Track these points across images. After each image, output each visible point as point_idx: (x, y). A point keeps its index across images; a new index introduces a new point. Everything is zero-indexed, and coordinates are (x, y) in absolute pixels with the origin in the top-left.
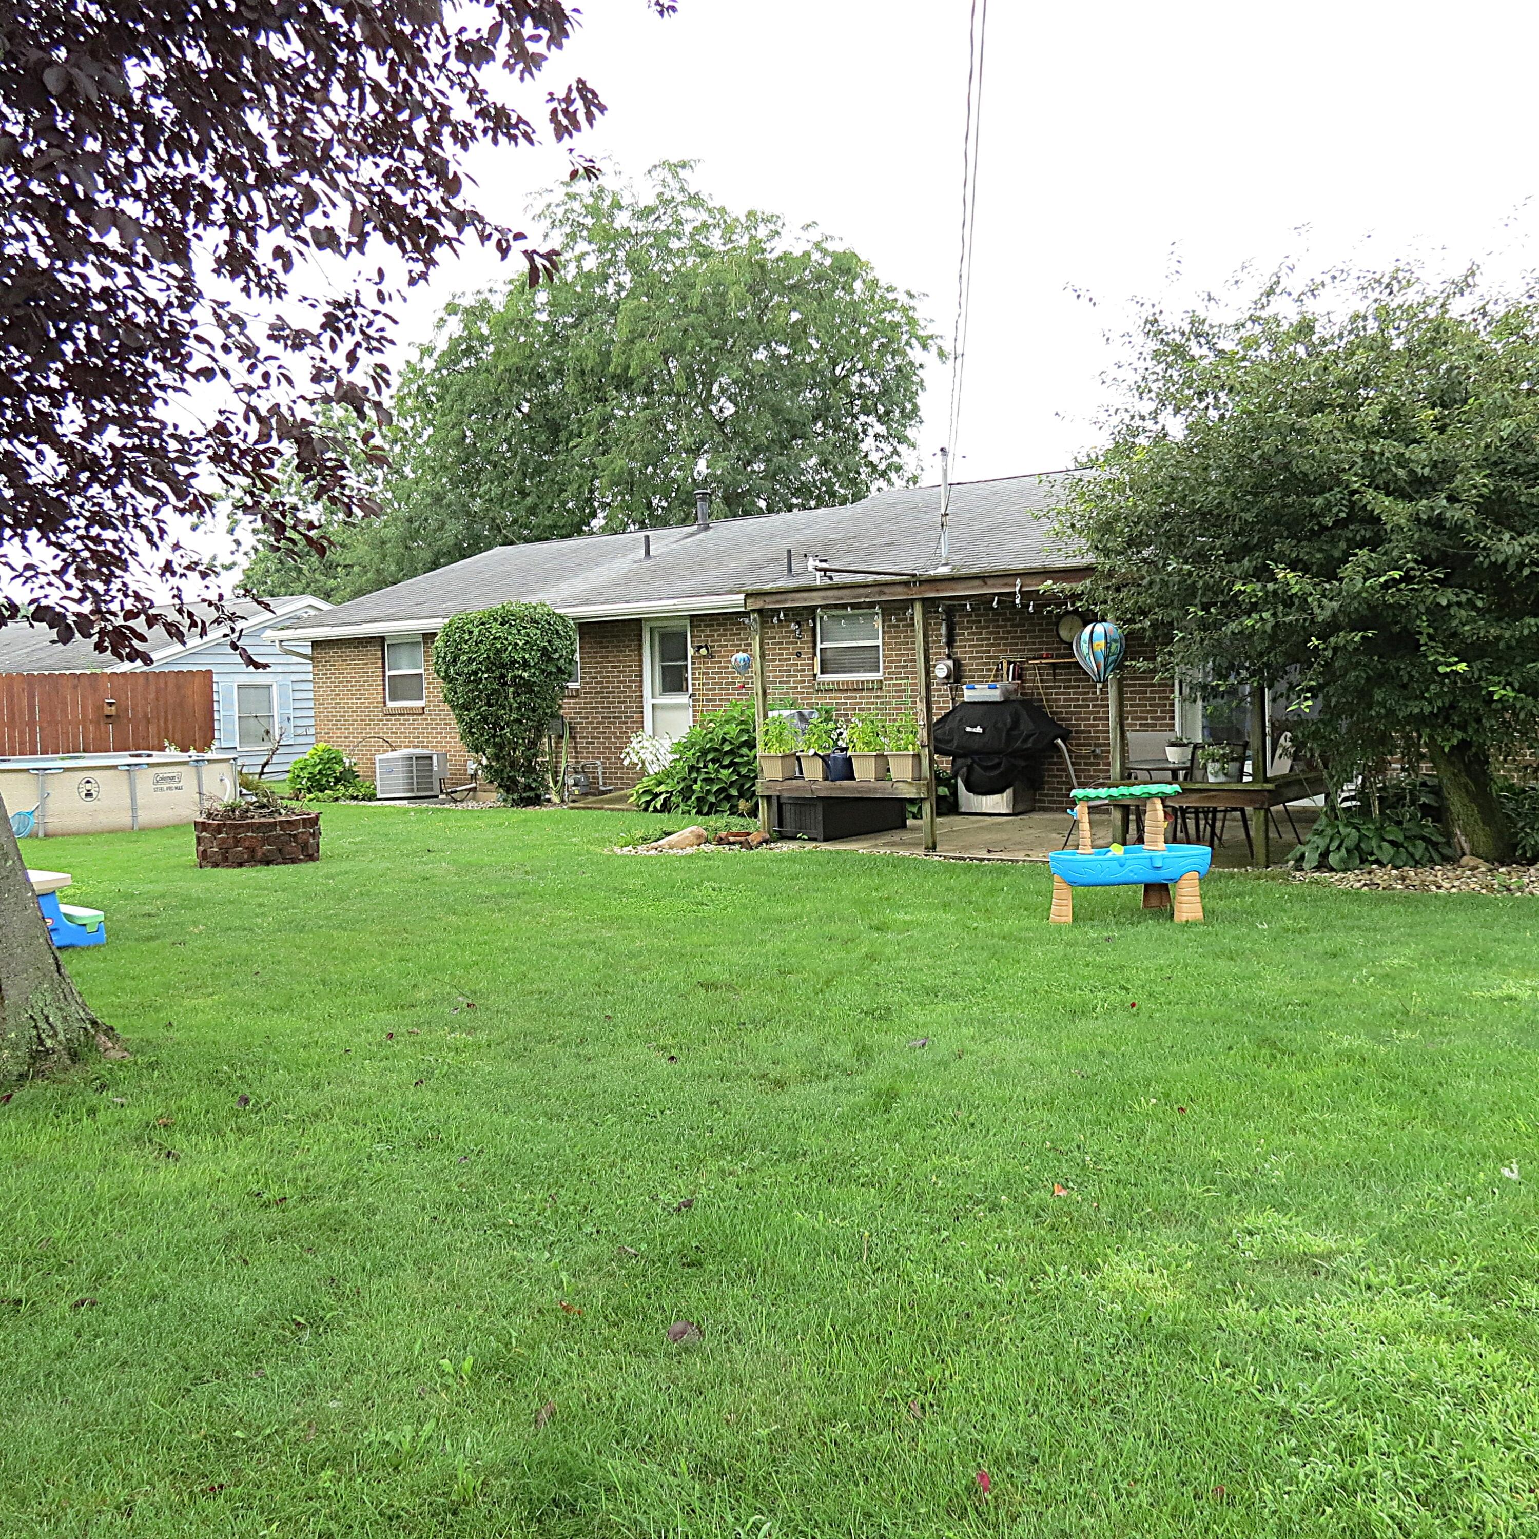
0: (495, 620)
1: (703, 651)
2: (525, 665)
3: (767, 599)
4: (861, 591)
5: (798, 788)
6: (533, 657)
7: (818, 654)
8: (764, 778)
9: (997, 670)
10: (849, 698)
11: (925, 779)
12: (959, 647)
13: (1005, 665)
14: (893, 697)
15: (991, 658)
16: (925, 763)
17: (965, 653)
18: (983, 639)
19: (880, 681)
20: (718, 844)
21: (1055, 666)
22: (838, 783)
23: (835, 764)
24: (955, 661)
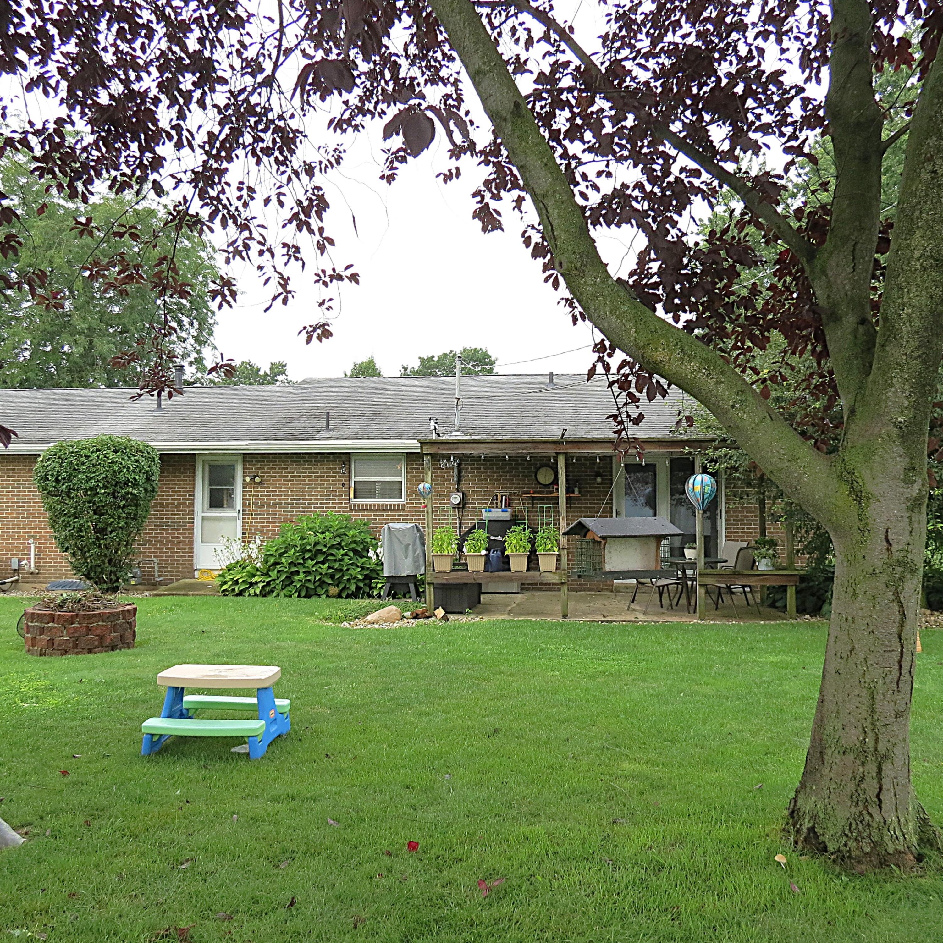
0: (109, 448)
1: (257, 480)
2: (135, 484)
3: (442, 446)
4: (520, 445)
5: (462, 577)
6: (141, 478)
7: (352, 485)
8: (434, 570)
9: (493, 500)
10: (377, 515)
11: (564, 570)
12: (464, 484)
13: (499, 497)
14: (413, 516)
15: (487, 492)
16: (564, 560)
17: (469, 488)
18: (482, 480)
19: (403, 505)
20: (414, 618)
21: (533, 498)
22: (496, 573)
23: (493, 561)
24: (463, 494)
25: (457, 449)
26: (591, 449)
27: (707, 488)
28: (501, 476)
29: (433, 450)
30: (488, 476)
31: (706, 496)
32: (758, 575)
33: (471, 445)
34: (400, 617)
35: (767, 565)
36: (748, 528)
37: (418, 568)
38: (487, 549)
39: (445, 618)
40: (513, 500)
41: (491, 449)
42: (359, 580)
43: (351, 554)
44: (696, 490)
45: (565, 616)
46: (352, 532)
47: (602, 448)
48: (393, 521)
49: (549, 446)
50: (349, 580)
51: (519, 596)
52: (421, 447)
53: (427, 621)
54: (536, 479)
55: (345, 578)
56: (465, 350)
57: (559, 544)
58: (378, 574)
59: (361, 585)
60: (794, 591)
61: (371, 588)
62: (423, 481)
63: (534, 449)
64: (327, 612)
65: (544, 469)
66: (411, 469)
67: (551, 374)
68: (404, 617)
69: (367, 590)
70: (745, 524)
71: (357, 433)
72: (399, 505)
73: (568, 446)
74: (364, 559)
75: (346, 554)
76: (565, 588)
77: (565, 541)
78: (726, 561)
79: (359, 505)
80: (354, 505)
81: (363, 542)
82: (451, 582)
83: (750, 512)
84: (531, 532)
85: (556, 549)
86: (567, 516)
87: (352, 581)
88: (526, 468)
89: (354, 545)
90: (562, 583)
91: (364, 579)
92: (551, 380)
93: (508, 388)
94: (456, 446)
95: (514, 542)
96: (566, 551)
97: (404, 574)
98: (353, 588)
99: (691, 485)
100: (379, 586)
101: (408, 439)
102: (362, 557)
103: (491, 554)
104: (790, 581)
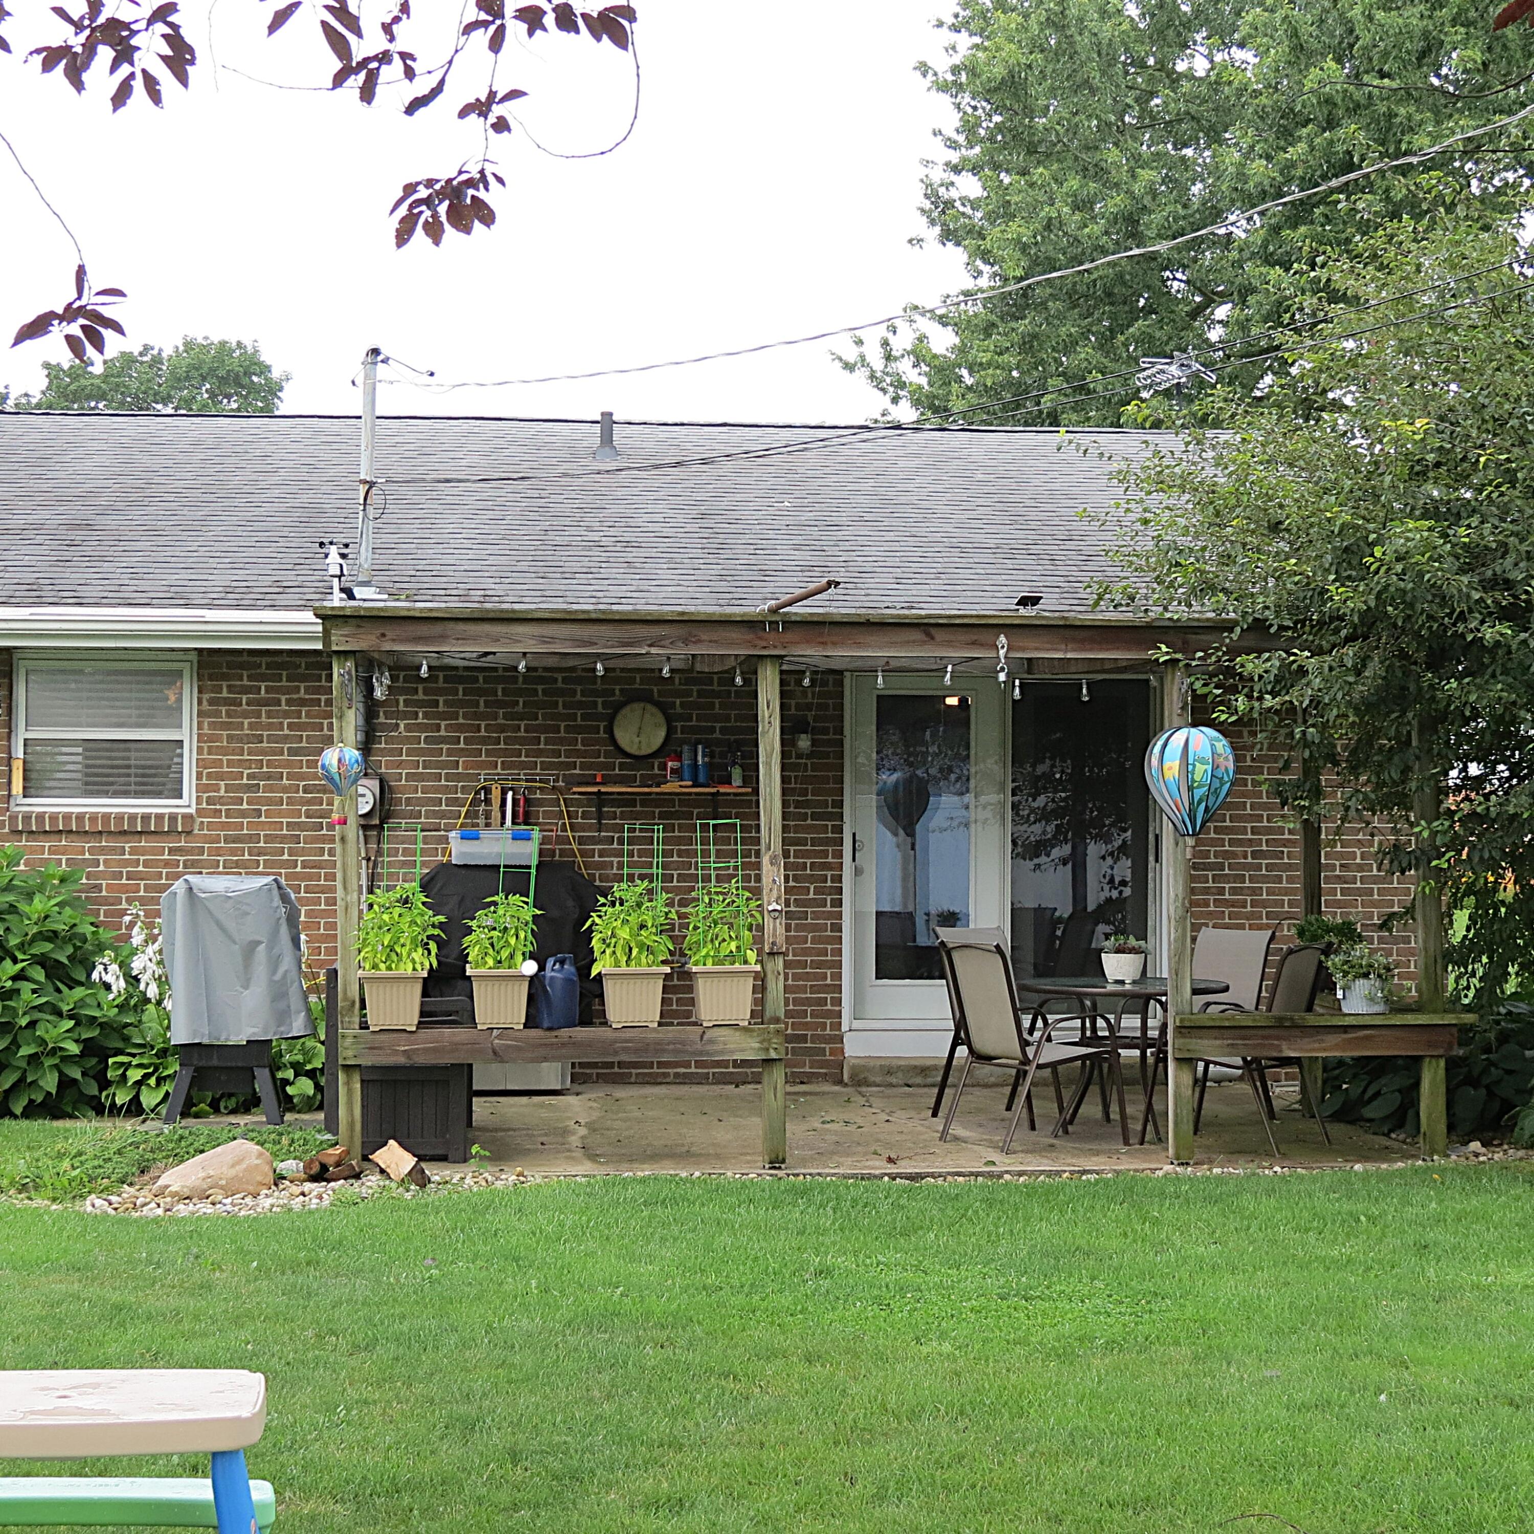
3: (396, 631)
4: (642, 631)
5: (454, 1047)
7: (19, 752)
8: (364, 1026)
9: (475, 802)
10: (102, 850)
11: (777, 1020)
12: (383, 753)
13: (496, 794)
14: (218, 852)
15: (458, 777)
16: (776, 989)
17: (400, 764)
18: (443, 740)
19: (188, 818)
20: (315, 1179)
21: (601, 799)
22: (565, 1032)
23: (555, 992)
24: (382, 782)
25: (443, 638)
26: (858, 645)
27: (1200, 769)
28: (502, 729)
29: (364, 642)
30: (460, 728)
31: (1198, 793)
32: (1345, 1029)
33: (487, 628)
34: (270, 1178)
35: (1371, 999)
36: (1233, 891)
37: (283, 1016)
38: (536, 957)
39: (418, 1178)
40: (541, 803)
41: (553, 639)
42: (68, 1059)
43: (39, 974)
44: (1169, 775)
45: (777, 1162)
46: (39, 905)
47: (892, 644)
48: (195, 866)
49: (735, 634)
50: (33, 1059)
51: (570, 1099)
52: (326, 633)
53: (355, 1188)
54: (613, 741)
55: (25, 1051)
56: (189, 345)
57: (758, 940)
58: (127, 1039)
59: (76, 1073)
60: (1442, 1072)
61: (105, 1084)
62: (329, 741)
63: (686, 642)
64: (20, 1165)
65: (637, 706)
66: (211, 702)
67: (607, 421)
68: (279, 1178)
69: (92, 1089)
70: (1226, 878)
71: (32, 587)
72: (173, 818)
73: (789, 636)
74: (79, 992)
75: (20, 977)
76: (778, 1075)
77: (781, 930)
78: (1226, 989)
79: (40, 817)
80: (27, 817)
81: (72, 936)
82: (421, 1060)
83: (1240, 843)
84: (670, 904)
85: (752, 956)
86: (786, 855)
87: (48, 1062)
88: (580, 705)
89: (47, 947)
90: (768, 1062)
91: (83, 1054)
92: (607, 438)
93: (474, 459)
94: (438, 629)
95: (624, 934)
96: (780, 961)
97: (241, 1039)
98: (50, 1083)
99: (1155, 761)
100: (135, 1075)
101: (210, 606)
102: (72, 984)
103: (548, 973)
104: (1430, 1045)
